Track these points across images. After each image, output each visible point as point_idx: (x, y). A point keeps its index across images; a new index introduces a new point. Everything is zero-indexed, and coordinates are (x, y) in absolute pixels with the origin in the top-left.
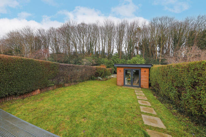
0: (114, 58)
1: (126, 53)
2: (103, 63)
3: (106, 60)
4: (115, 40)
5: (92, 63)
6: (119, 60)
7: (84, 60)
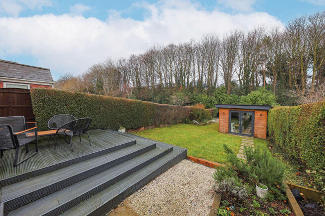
0: (218, 93)
1: (241, 82)
2: (200, 100)
3: (205, 97)
4: (220, 62)
5: (184, 101)
6: (227, 96)
7: (174, 97)
